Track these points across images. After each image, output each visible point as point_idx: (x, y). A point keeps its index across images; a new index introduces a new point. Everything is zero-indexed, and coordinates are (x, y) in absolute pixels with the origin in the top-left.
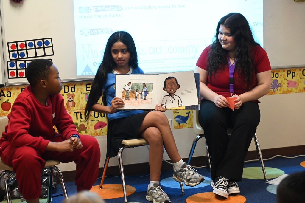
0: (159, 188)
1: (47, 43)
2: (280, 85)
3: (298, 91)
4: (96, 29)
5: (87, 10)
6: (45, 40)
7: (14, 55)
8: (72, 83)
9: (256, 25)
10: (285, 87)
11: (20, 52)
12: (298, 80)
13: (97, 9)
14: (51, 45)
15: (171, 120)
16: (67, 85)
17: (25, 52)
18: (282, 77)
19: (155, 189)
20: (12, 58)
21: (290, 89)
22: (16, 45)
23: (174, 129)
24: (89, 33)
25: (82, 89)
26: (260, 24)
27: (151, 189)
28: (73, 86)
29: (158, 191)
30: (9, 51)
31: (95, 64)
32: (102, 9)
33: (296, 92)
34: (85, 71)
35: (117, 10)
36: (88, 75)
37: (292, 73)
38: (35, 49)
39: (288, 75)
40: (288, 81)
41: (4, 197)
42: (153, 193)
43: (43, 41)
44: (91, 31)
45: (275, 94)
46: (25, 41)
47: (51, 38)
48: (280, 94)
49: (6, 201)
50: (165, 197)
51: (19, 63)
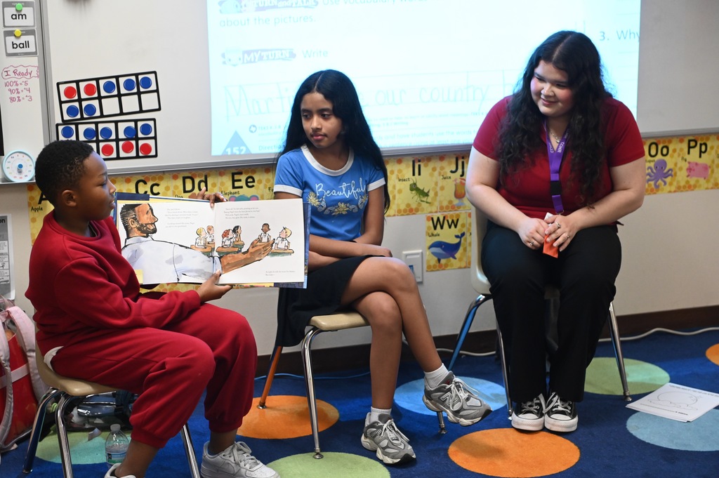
0: (391, 425)
1: (147, 82)
2: (670, 172)
3: (710, 185)
4: (257, 51)
5: (237, 6)
6: (140, 77)
7: (71, 111)
8: (200, 172)
9: (622, 38)
10: (682, 176)
11: (84, 104)
12: (713, 162)
13: (260, 5)
14: (155, 88)
15: (420, 251)
16: (190, 175)
17: (95, 103)
18: (676, 155)
19: (381, 427)
20: (66, 117)
21: (692, 181)
22: (75, 88)
23: (427, 271)
24: (240, 59)
25: (222, 184)
26: (632, 35)
27: (372, 425)
28: (203, 179)
29: (388, 431)
30: (61, 102)
31: (253, 129)
32: (273, 5)
33: (707, 189)
34: (231, 145)
35: (306, 7)
36: (238, 153)
37: (701, 145)
38: (119, 96)
39: (691, 150)
40: (689, 163)
41: (51, 428)
42: (376, 435)
43: (137, 79)
44: (246, 55)
45: (660, 192)
46: (97, 80)
47: (155, 73)
48: (670, 192)
49: (56, 437)
50: (402, 447)
51: (82, 128)
